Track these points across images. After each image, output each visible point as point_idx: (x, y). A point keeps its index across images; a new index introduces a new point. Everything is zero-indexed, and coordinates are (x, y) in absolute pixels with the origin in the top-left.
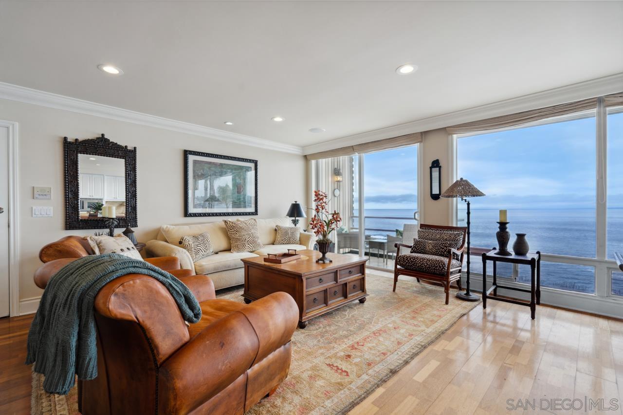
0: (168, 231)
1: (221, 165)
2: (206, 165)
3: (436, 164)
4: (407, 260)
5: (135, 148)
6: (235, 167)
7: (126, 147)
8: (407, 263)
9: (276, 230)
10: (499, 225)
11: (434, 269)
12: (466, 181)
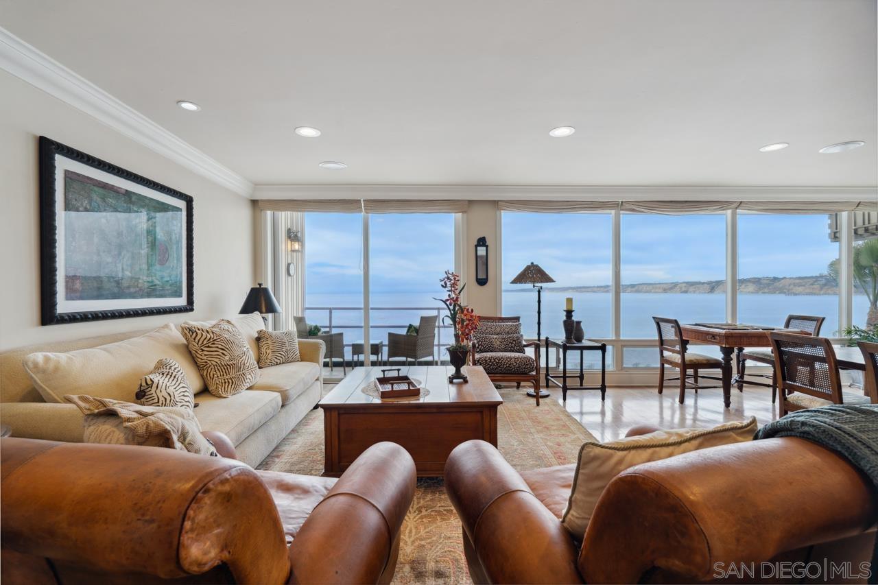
0: (57, 369)
1: (129, 195)
2: (95, 189)
3: (482, 242)
4: (490, 362)
8: (491, 365)
9: (258, 339)
10: (565, 313)
11: (525, 368)
12: (537, 266)
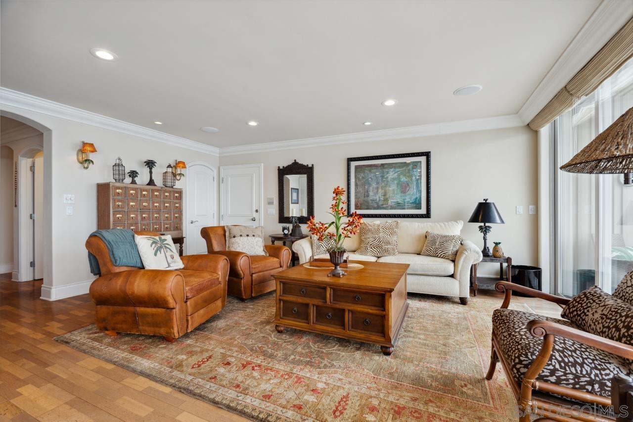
1: (383, 165)
2: (367, 168)
5: (313, 165)
6: (399, 165)
7: (307, 165)
9: (426, 237)
